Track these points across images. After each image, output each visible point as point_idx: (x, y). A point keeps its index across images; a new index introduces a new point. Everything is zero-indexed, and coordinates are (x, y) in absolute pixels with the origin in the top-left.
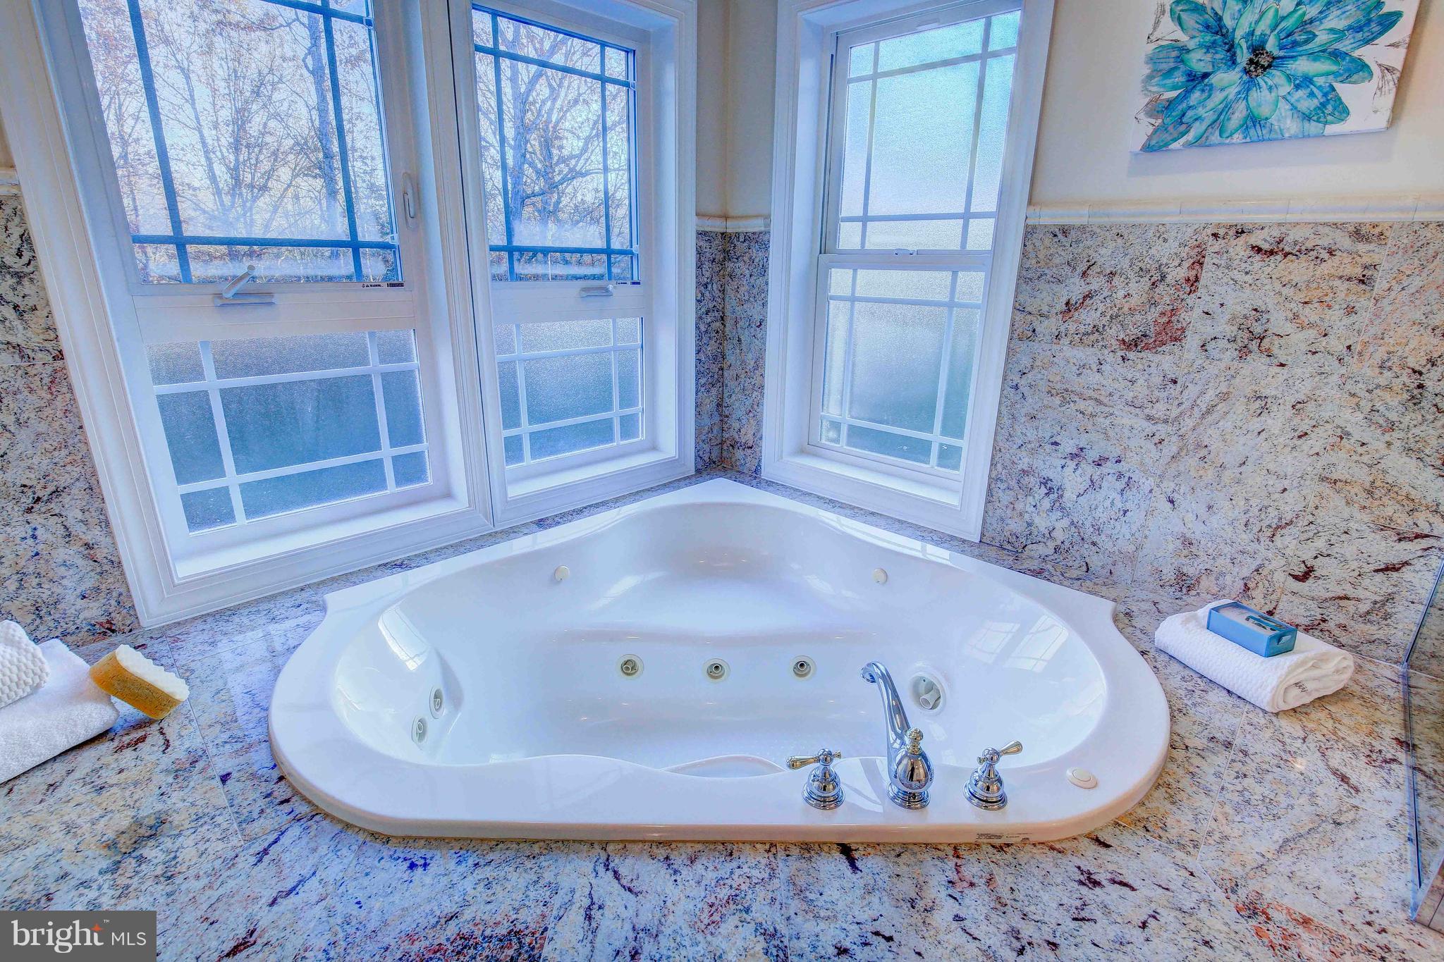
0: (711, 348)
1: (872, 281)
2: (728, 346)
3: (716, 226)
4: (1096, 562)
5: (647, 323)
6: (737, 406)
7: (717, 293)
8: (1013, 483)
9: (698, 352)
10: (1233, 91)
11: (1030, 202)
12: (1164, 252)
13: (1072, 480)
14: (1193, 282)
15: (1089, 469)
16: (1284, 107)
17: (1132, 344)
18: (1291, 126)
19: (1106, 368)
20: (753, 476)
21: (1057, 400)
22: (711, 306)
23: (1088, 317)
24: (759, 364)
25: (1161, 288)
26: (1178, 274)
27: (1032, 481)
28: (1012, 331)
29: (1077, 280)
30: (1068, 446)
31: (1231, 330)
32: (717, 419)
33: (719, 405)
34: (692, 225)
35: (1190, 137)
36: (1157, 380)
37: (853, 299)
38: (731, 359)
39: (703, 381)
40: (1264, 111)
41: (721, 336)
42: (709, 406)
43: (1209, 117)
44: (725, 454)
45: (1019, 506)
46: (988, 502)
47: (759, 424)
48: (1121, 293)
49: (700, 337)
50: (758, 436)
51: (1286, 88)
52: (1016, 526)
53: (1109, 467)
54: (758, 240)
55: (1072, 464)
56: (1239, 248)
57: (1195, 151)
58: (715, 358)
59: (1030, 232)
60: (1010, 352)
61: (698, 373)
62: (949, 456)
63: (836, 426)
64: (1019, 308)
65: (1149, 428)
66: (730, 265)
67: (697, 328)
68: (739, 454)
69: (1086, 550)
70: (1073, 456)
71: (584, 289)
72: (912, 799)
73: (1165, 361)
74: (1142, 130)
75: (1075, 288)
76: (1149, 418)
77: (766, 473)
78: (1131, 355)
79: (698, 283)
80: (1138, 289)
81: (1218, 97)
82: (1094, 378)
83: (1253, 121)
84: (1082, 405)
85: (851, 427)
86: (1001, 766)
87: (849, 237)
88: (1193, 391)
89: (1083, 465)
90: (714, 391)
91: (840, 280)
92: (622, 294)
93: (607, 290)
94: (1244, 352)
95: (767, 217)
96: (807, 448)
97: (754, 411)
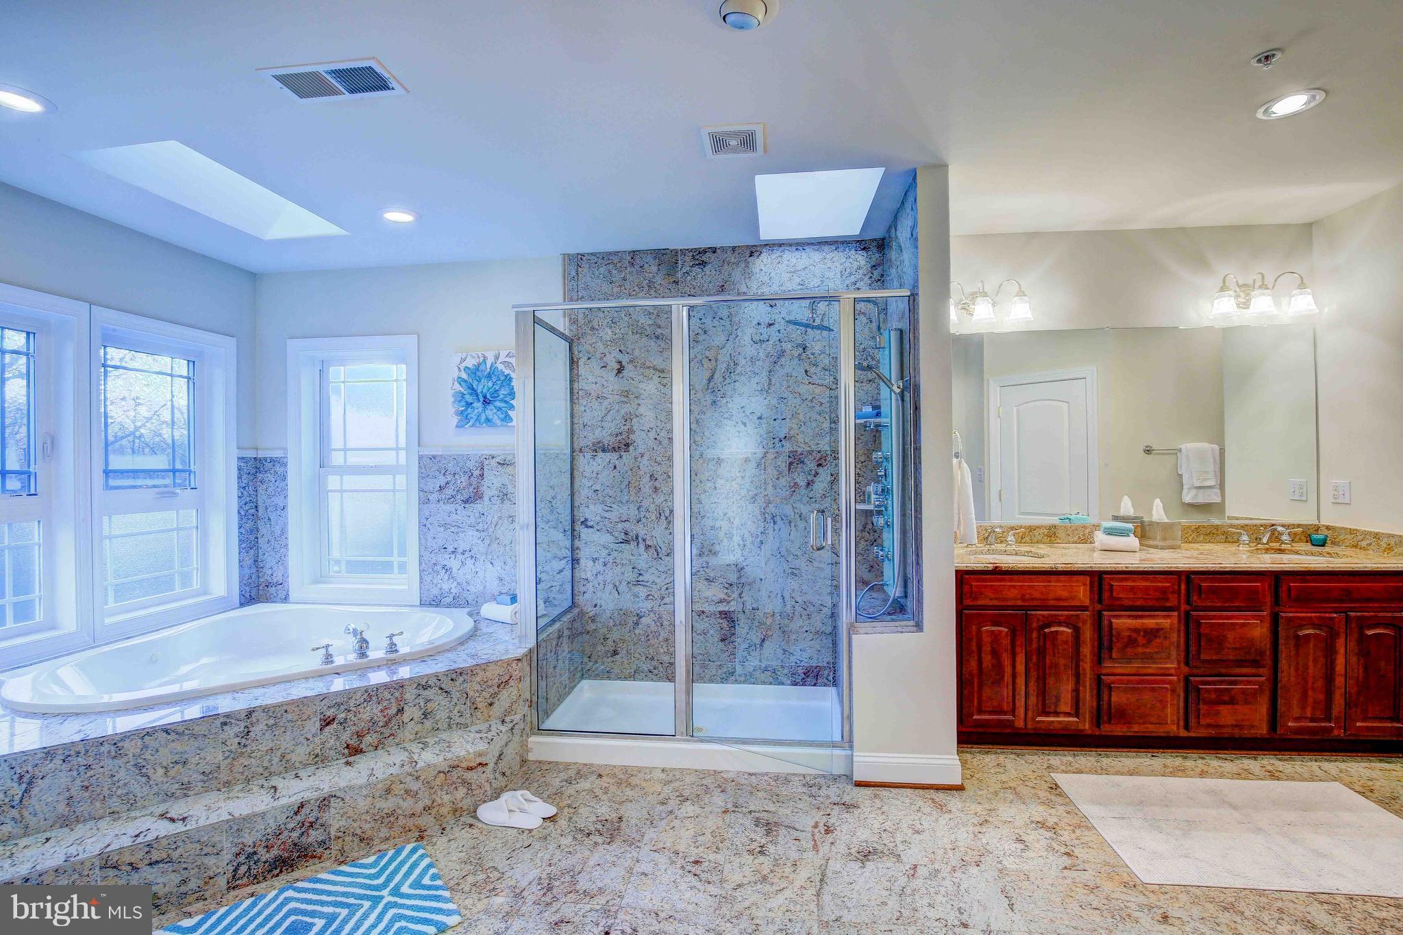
0: (249, 525)
1: (350, 481)
2: (261, 524)
3: (251, 454)
4: (470, 599)
5: (201, 511)
6: (269, 560)
7: (252, 492)
8: (430, 570)
9: (240, 527)
10: (480, 410)
11: (419, 445)
12: (471, 464)
13: (454, 564)
14: (482, 475)
15: (460, 557)
16: (496, 417)
17: (466, 501)
18: (498, 422)
19: (459, 512)
20: (286, 599)
21: (442, 529)
22: (248, 499)
23: (449, 492)
24: (284, 531)
25: (472, 478)
26: (476, 473)
27: (439, 568)
28: (420, 500)
29: (442, 477)
30: (450, 549)
31: (497, 493)
32: (254, 570)
33: (255, 561)
34: (235, 453)
35: (470, 424)
36: (477, 515)
37: (342, 491)
38: (263, 530)
39: (243, 546)
40: (491, 417)
41: (255, 518)
42: (248, 561)
43: (475, 417)
44: (261, 592)
45: (435, 581)
46: (421, 583)
47: (286, 568)
48: (459, 481)
49: (241, 517)
50: (285, 576)
51: (495, 411)
52: (435, 591)
53: (467, 554)
54: (280, 462)
55: (453, 556)
56: (493, 462)
57: (472, 428)
58: (251, 531)
59: (421, 458)
60: (420, 510)
61: (240, 541)
62: (403, 567)
63: (338, 562)
64: (421, 490)
65: (478, 534)
66: (260, 476)
67: (239, 513)
68: (272, 590)
69: (465, 594)
70: (453, 552)
71: (158, 493)
72: (363, 655)
73: (478, 507)
74: (455, 420)
75: (442, 480)
76: (478, 530)
77: (293, 596)
78: (467, 506)
79: (239, 487)
80: (464, 479)
81: (476, 411)
82: (454, 517)
83: (488, 420)
84: (453, 529)
85: (348, 562)
86: (395, 639)
87: (337, 459)
88: (490, 517)
89: (458, 555)
90: (252, 552)
91: (333, 482)
92: (184, 495)
93: (175, 493)
94: (503, 501)
95: (285, 449)
96: (319, 579)
97: (282, 561)
